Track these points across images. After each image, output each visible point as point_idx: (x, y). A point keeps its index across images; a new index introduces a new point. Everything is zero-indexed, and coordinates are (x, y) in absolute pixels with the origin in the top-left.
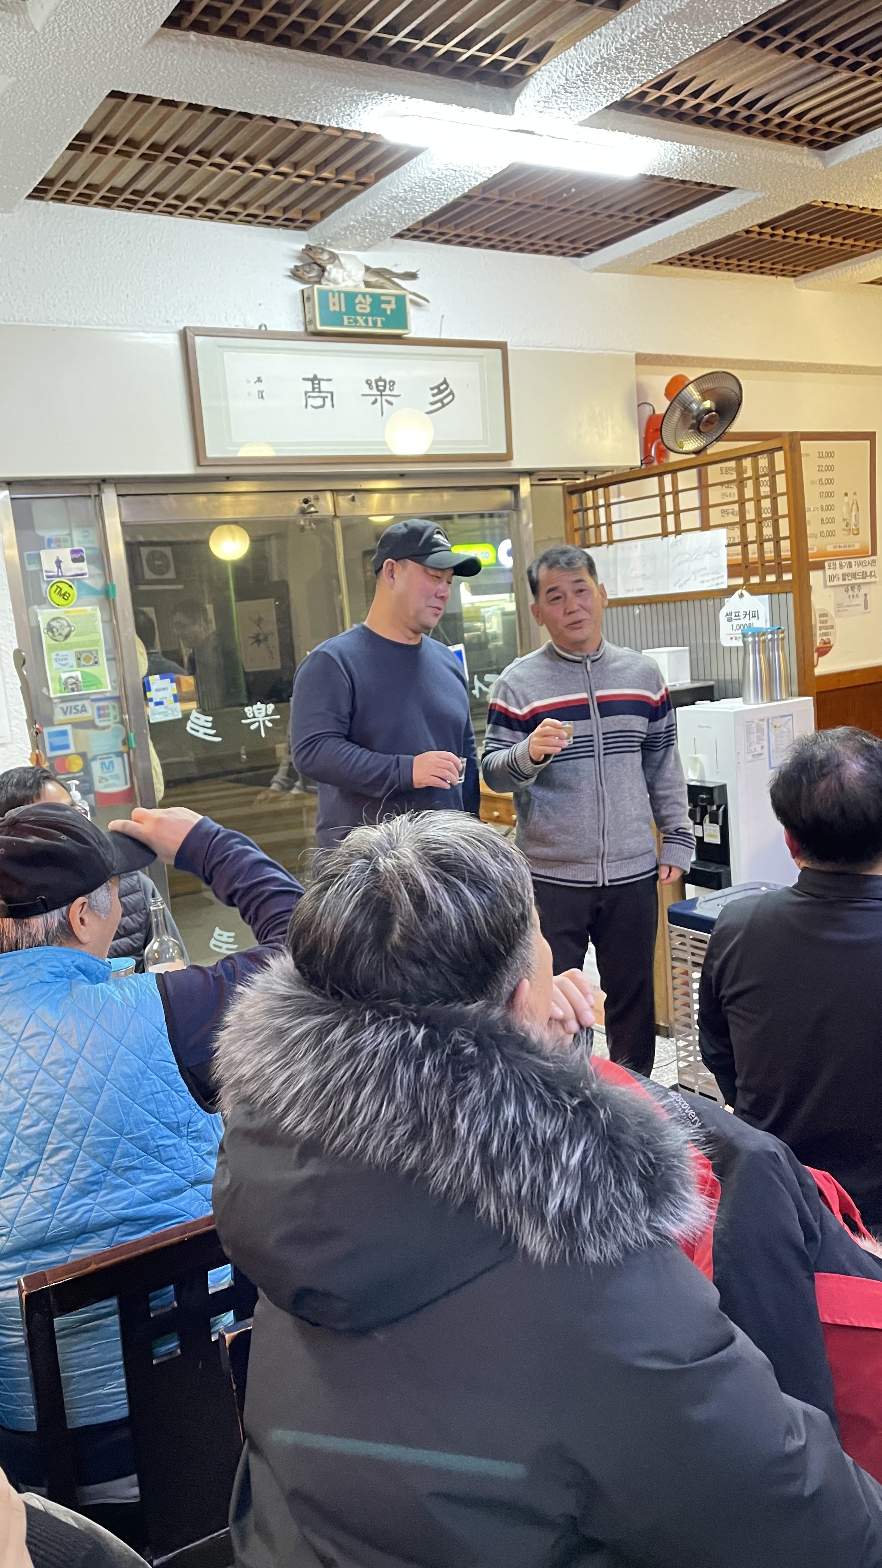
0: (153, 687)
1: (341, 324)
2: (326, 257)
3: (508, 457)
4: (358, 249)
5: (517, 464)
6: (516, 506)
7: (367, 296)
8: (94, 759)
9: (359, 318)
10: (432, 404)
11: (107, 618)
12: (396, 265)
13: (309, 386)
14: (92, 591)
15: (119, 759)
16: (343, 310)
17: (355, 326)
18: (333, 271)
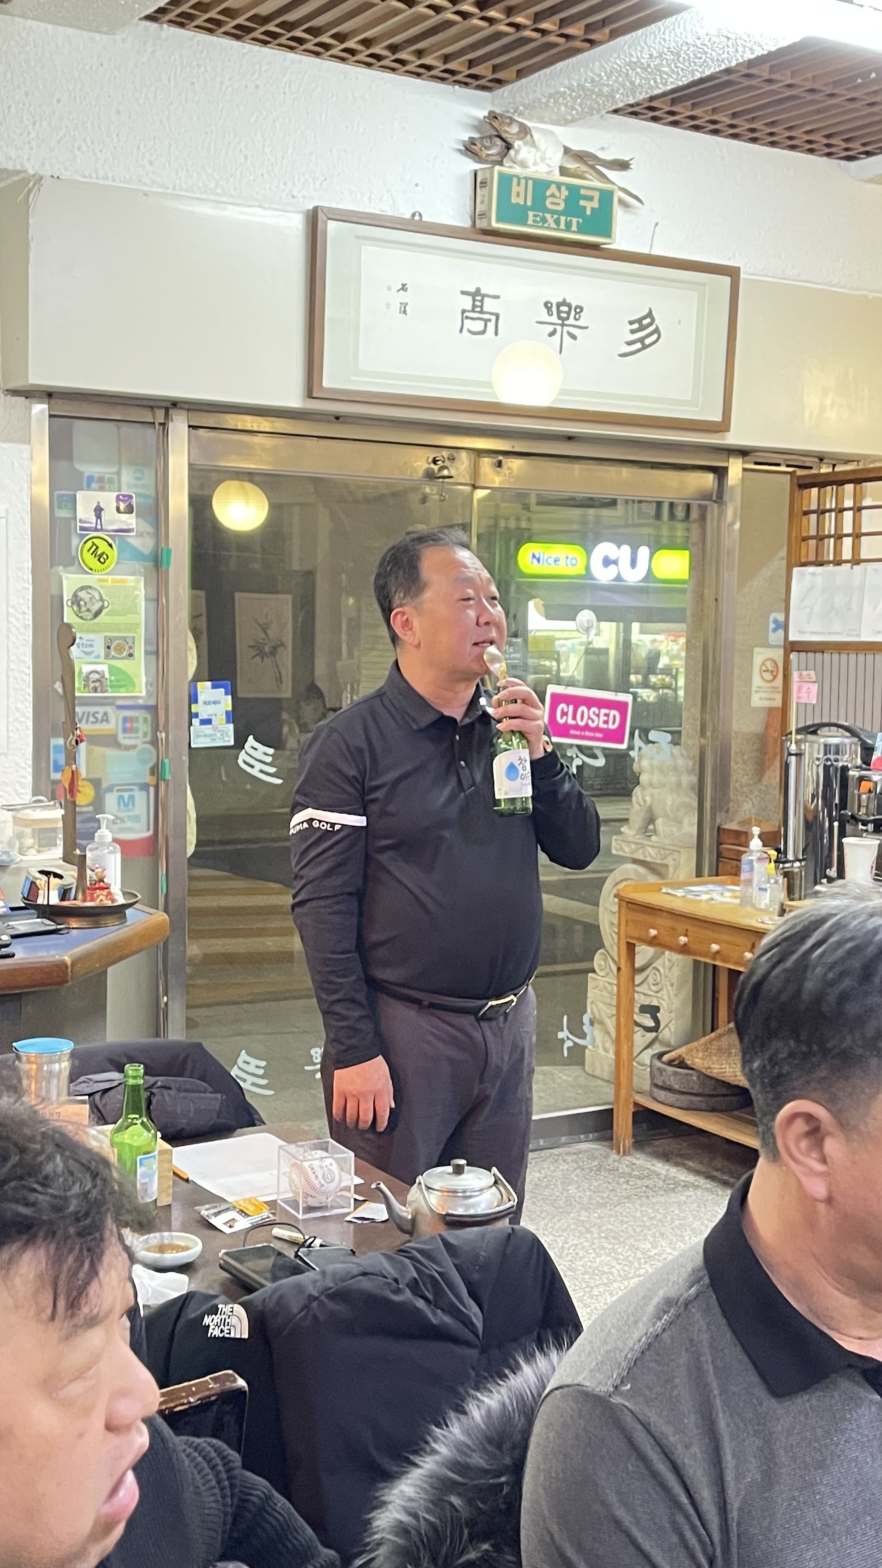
0: (201, 698)
1: (524, 223)
2: (514, 129)
3: (723, 427)
4: (556, 123)
5: (732, 439)
6: (719, 496)
7: (563, 188)
8: (110, 789)
9: (548, 216)
10: (629, 343)
11: (153, 593)
12: (602, 149)
13: (467, 302)
14: (137, 555)
15: (144, 793)
16: (529, 203)
17: (542, 227)
18: (522, 150)
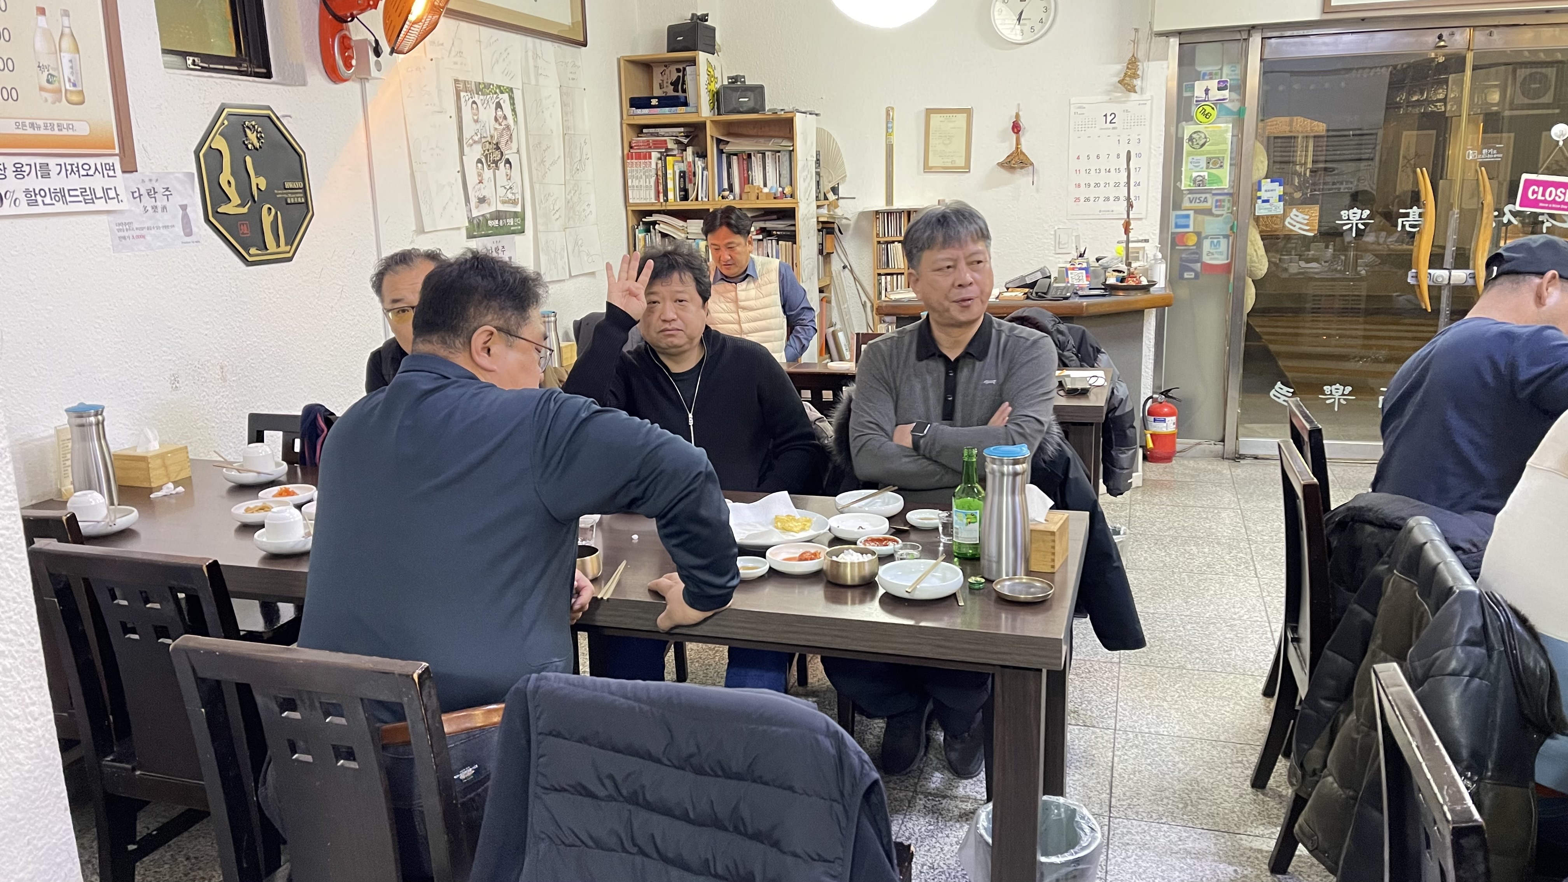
0: (1263, 189)
8: (1206, 237)
11: (1235, 133)
14: (1229, 112)
15: (1226, 240)
